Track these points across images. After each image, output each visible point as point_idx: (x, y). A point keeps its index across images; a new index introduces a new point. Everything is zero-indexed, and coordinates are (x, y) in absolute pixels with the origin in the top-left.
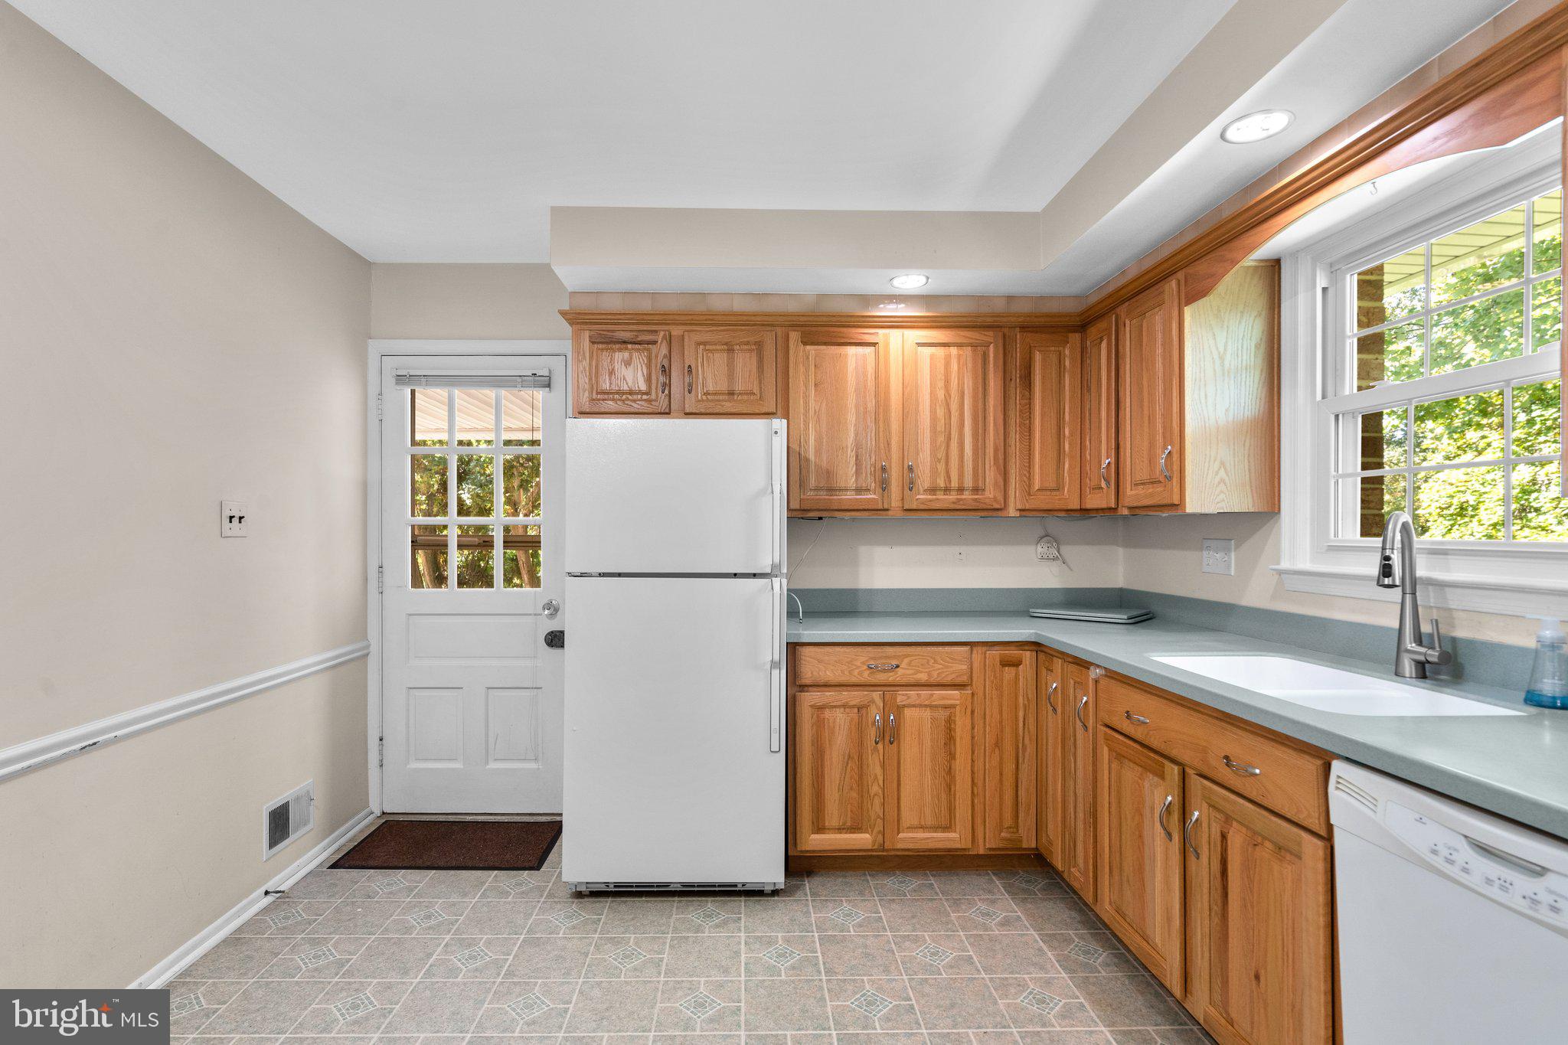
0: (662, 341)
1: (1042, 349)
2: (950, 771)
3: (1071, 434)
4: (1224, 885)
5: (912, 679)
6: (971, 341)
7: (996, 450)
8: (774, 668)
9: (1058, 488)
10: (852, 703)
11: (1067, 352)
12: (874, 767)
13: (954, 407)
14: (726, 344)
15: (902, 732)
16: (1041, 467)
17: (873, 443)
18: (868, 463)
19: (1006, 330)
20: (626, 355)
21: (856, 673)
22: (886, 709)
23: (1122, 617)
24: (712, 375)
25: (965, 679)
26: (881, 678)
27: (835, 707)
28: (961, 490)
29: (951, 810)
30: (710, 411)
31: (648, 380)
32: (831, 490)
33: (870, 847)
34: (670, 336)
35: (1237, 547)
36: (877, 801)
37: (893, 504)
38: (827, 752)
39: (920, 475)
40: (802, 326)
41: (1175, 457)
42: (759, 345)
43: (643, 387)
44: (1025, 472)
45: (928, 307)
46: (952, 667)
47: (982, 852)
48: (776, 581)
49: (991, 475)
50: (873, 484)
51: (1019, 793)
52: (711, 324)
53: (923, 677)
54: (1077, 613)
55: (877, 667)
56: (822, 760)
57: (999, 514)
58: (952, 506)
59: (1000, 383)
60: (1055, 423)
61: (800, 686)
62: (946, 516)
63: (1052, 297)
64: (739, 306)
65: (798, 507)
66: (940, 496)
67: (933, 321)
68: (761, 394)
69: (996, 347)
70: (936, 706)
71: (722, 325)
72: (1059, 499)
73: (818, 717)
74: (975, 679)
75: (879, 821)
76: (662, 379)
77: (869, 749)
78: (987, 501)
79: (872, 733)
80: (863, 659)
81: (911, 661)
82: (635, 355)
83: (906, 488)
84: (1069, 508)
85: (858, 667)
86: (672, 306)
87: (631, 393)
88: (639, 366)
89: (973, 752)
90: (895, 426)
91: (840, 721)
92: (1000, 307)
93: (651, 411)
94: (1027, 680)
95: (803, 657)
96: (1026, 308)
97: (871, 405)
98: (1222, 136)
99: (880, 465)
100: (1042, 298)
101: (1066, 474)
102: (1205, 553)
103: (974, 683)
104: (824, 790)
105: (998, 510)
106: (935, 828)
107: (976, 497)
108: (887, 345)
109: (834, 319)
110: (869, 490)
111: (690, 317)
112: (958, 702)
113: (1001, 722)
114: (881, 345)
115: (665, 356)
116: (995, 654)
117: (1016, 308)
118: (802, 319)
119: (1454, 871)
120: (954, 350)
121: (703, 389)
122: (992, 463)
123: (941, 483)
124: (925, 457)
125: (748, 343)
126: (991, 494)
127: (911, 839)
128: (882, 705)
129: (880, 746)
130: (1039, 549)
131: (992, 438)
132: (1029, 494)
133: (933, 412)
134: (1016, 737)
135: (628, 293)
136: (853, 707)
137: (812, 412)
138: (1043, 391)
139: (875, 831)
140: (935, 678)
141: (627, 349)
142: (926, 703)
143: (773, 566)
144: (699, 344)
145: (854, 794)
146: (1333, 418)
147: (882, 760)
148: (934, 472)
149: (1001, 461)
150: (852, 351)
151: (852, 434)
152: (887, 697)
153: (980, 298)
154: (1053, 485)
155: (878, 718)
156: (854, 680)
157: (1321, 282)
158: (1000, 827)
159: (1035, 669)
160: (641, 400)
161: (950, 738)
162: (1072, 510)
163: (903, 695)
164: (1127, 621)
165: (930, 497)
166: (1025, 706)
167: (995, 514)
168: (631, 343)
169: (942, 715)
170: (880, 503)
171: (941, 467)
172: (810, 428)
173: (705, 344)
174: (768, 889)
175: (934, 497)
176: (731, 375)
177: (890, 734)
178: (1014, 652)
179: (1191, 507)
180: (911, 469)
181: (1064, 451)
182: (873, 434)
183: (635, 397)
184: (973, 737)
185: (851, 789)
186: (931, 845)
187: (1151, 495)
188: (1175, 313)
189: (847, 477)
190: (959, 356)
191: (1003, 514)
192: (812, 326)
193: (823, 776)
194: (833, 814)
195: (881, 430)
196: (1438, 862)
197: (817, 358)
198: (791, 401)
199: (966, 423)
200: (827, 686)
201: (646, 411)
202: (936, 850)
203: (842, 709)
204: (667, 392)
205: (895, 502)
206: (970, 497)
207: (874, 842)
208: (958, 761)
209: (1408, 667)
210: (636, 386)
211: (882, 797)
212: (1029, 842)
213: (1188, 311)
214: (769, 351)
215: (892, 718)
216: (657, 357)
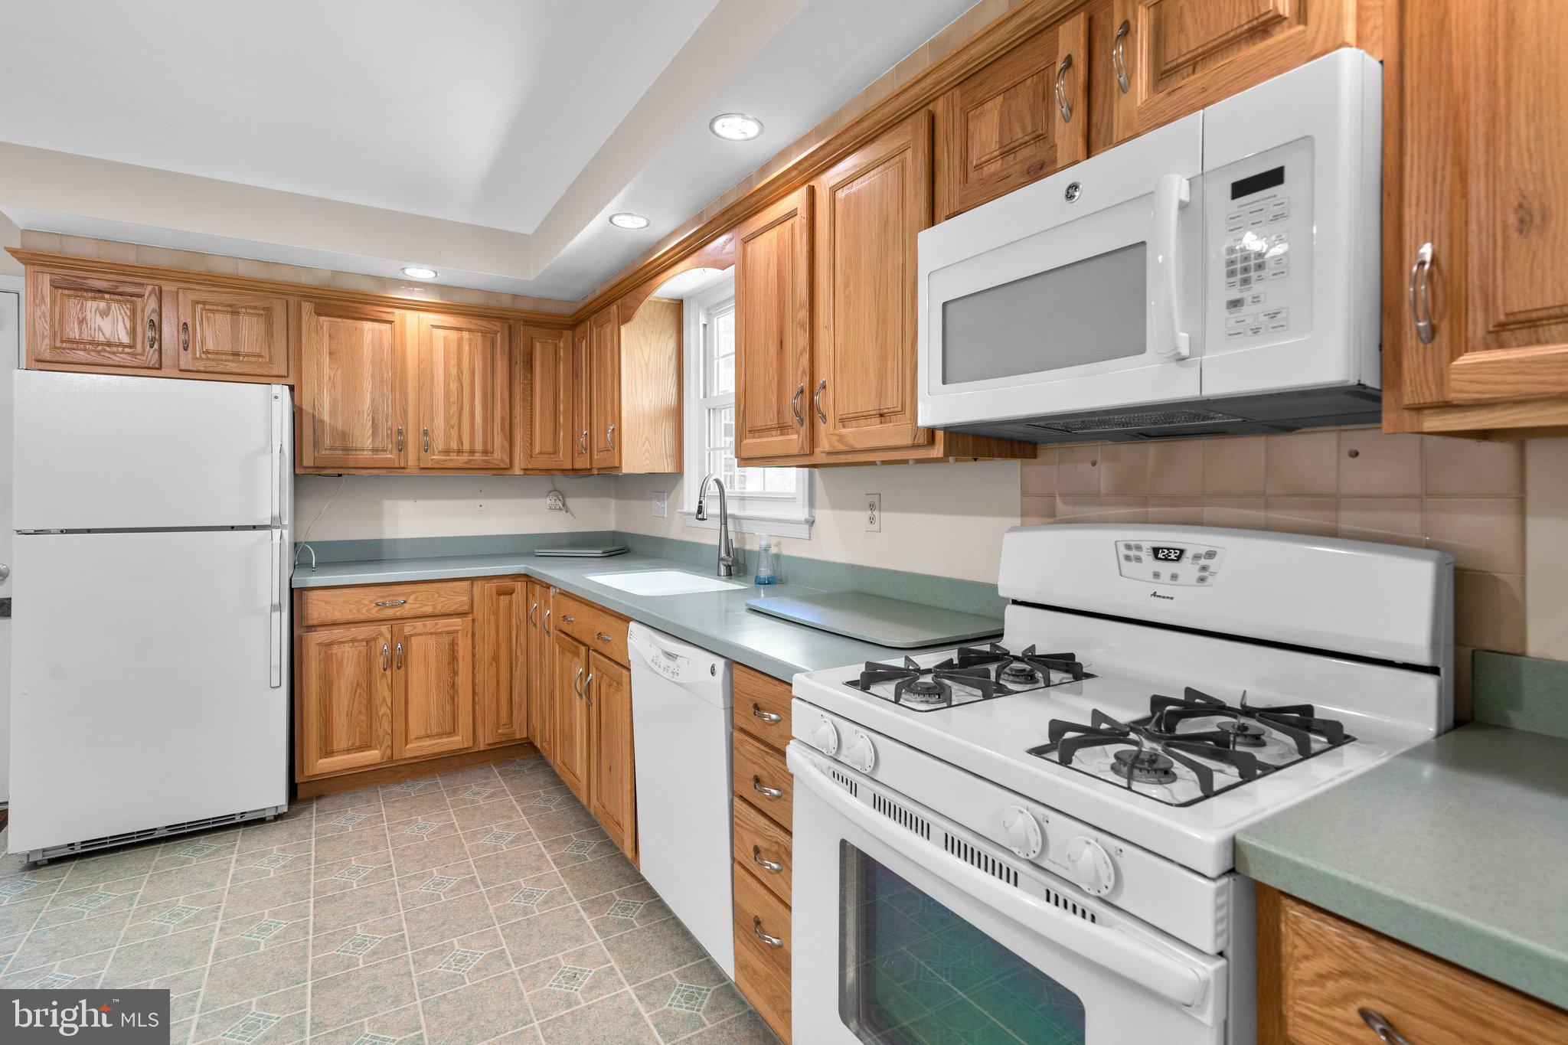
0: (150, 295)
1: (542, 340)
2: (453, 686)
3: (565, 410)
5: (418, 612)
6: (480, 328)
7: (503, 420)
8: (274, 611)
9: (555, 452)
10: (360, 638)
11: (562, 345)
12: (382, 689)
13: (466, 382)
14: (230, 306)
15: (409, 659)
16: (540, 435)
17: (390, 409)
18: (383, 428)
19: (512, 322)
20: (102, 305)
21: (364, 611)
22: (394, 639)
23: (599, 552)
24: (214, 333)
25: (466, 608)
26: (389, 613)
27: (343, 642)
28: (472, 452)
29: (454, 717)
30: (211, 369)
31: (133, 333)
32: (346, 449)
33: (379, 761)
34: (161, 291)
35: (668, 497)
36: (385, 721)
37: (410, 464)
38: (336, 683)
39: (435, 438)
40: (316, 297)
41: (616, 433)
42: (268, 310)
43: (125, 340)
44: (528, 439)
45: (442, 296)
46: (454, 599)
47: (482, 748)
48: (277, 533)
49: (499, 440)
50: (390, 446)
51: (513, 696)
52: (212, 285)
53: (428, 609)
54: (568, 551)
55: (384, 604)
56: (330, 691)
57: (507, 472)
58: (464, 466)
59: (506, 364)
60: (552, 400)
61: (308, 627)
62: (459, 474)
63: (548, 300)
64: (244, 271)
65: (312, 464)
66: (454, 456)
67: (447, 308)
68: (271, 356)
69: (503, 335)
70: (441, 633)
71: (225, 287)
72: (556, 461)
73: (326, 653)
74: (475, 608)
75: (388, 738)
76: (150, 334)
77: (378, 675)
78: (496, 462)
79: (380, 662)
80: (371, 598)
81: (417, 597)
82: (114, 306)
83: (422, 450)
84: (563, 468)
85: (366, 606)
86: (164, 261)
87: (109, 344)
88: (120, 319)
89: (474, 668)
90: (412, 395)
91: (349, 657)
92: (506, 302)
93: (136, 364)
94: (519, 606)
95: (310, 601)
96: (529, 306)
97: (388, 375)
98: (611, 220)
99: (396, 429)
100: (541, 299)
101: (561, 442)
102: (653, 503)
103: (475, 612)
104: (332, 718)
105: (504, 469)
106: (440, 735)
107: (486, 458)
108: (403, 324)
109: (349, 295)
110: (385, 451)
111: (186, 276)
112: (460, 628)
113: (498, 641)
114: (397, 324)
115: (154, 311)
116: (493, 585)
117: (521, 305)
118: (315, 291)
119: (657, 669)
120: (466, 335)
121: (202, 347)
122: (500, 431)
123: (454, 446)
124: (440, 423)
125: (255, 308)
126: (498, 456)
127: (418, 747)
128: (390, 637)
129: (388, 672)
130: (548, 501)
131: (499, 411)
132: (531, 457)
133: (447, 385)
134: (510, 650)
135: (103, 240)
136: (362, 640)
137: (326, 378)
138: (542, 374)
139: (384, 745)
140: (439, 609)
141: (103, 299)
142: (432, 631)
143: (273, 519)
144: (198, 302)
145: (363, 718)
146: (707, 411)
147: (390, 683)
148: (448, 437)
149: (507, 429)
150: (368, 326)
151: (368, 401)
152: (394, 629)
153: (489, 293)
154: (551, 450)
155: (386, 648)
156: (361, 617)
157: (703, 320)
158: (498, 726)
159: (525, 595)
160: (123, 353)
161: (453, 658)
162: (566, 470)
163: (410, 626)
164: (603, 555)
165: (445, 458)
166: (517, 625)
167: (503, 472)
168: (108, 293)
169: (446, 640)
170: (396, 461)
171: (454, 433)
172: (325, 392)
173: (204, 303)
174: (270, 814)
175: (448, 458)
176: (235, 337)
177: (398, 661)
178: (508, 583)
179: (625, 470)
180: (426, 433)
181: (560, 423)
182: (390, 402)
183: (115, 349)
184: (474, 656)
185: (360, 713)
186: (436, 750)
187: (606, 460)
188: (616, 329)
189: (364, 438)
190: (470, 340)
191: (511, 472)
192: (322, 298)
193: (331, 705)
194: (341, 736)
195: (398, 398)
197: (332, 330)
198: (303, 366)
199: (477, 396)
200: (335, 624)
201: (128, 364)
202: (443, 753)
203: (350, 644)
204: (156, 346)
205: (412, 461)
206: (481, 458)
207: (383, 757)
208: (460, 677)
209: (722, 570)
210: (116, 337)
211: (390, 715)
212: (521, 733)
213: (623, 328)
214: (279, 318)
215: (399, 646)
216: (143, 310)
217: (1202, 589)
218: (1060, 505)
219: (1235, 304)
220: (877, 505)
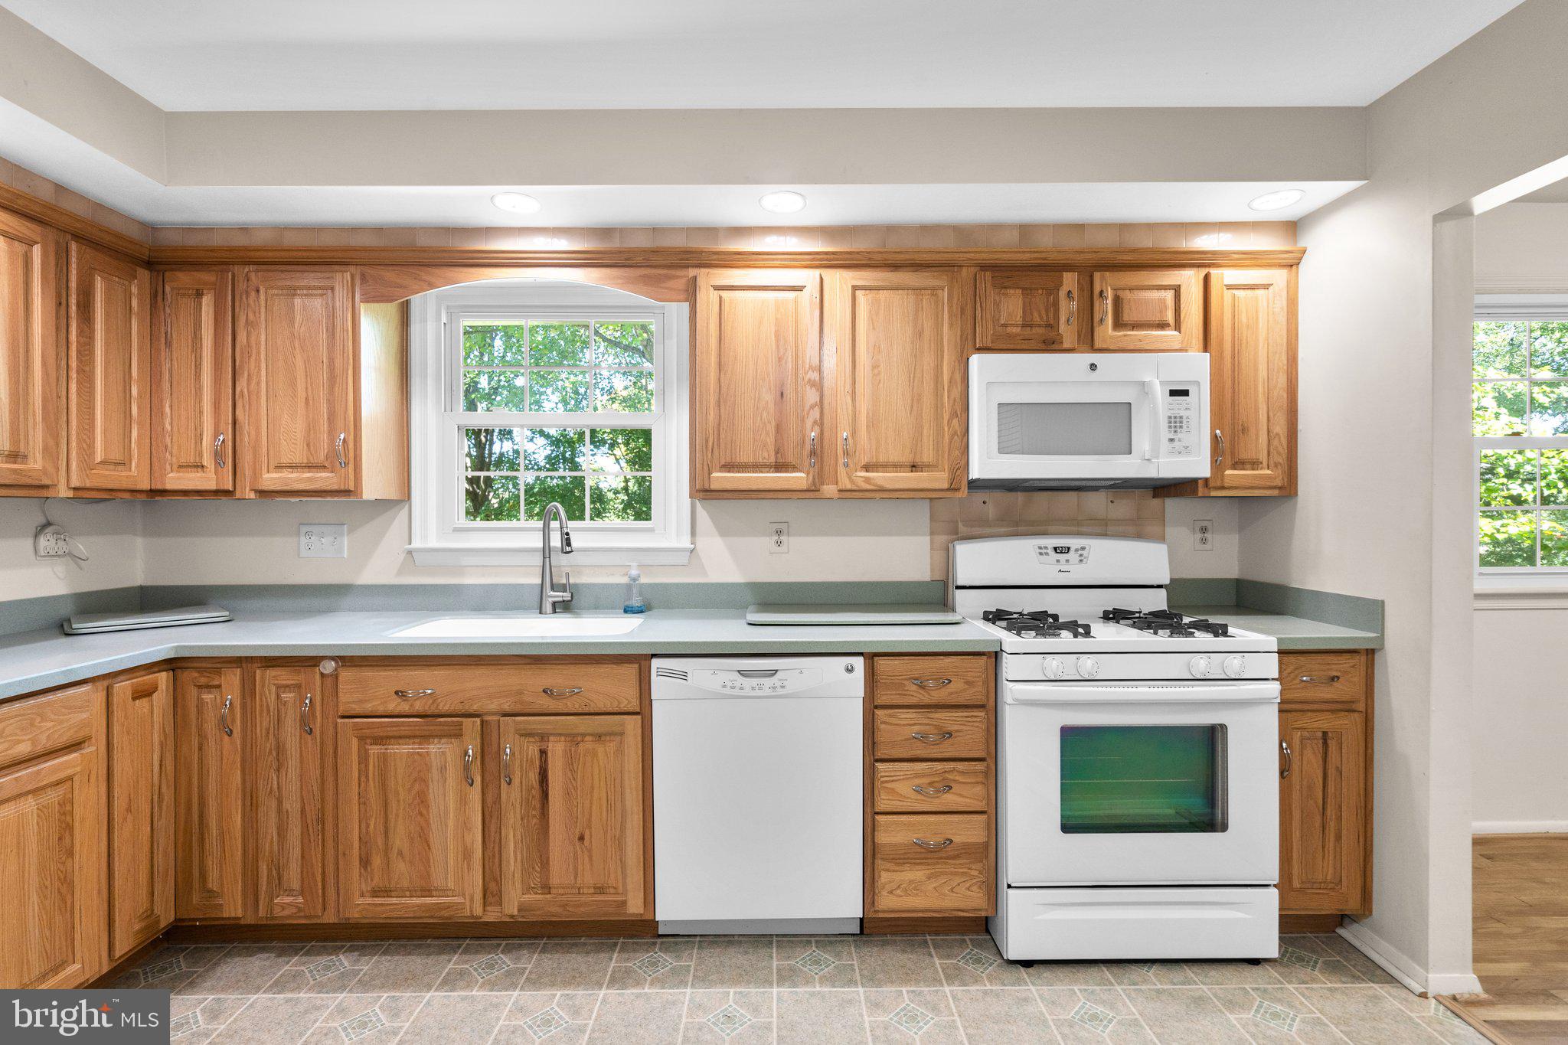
1: (105, 275)
2: (65, 878)
3: (140, 395)
4: (543, 790)
5: (6, 757)
7: (45, 400)
9: (124, 463)
11: (134, 290)
16: (102, 433)
35: (350, 532)
41: (350, 444)
44: (85, 437)
46: (69, 719)
49: (37, 436)
51: (156, 860)
53: (23, 749)
54: (191, 616)
57: (46, 493)
59: (51, 305)
60: (121, 375)
63: (111, 211)
69: (43, 251)
70: (44, 788)
72: (125, 477)
78: (30, 474)
81: (4, 729)
94: (163, 709)
96: (81, 211)
100: (101, 206)
101: (133, 445)
102: (303, 540)
105: (44, 487)
106: (44, 976)
107: (15, 468)
112: (78, 769)
116: (125, 686)
117: (69, 204)
119: (736, 692)
122: (39, 418)
126: (36, 465)
130: (43, 542)
131: (38, 383)
132: (87, 468)
134: (152, 789)
138: (108, 330)
140: (43, 744)
142: (29, 788)
146: (456, 428)
149: (53, 418)
153: (16, 170)
154: (117, 458)
157: (444, 318)
158: (133, 919)
159: (172, 693)
161: (66, 828)
166: (162, 744)
169: (55, 796)
178: (147, 678)
179: (366, 493)
181: (131, 414)
187: (310, 480)
191: (52, 494)
196: (728, 691)
206: (6, 468)
208: (76, 857)
209: (548, 607)
212: (168, 917)
213: (363, 308)
217: (1082, 566)
218: (961, 528)
219: (1171, 440)
220: (786, 531)
